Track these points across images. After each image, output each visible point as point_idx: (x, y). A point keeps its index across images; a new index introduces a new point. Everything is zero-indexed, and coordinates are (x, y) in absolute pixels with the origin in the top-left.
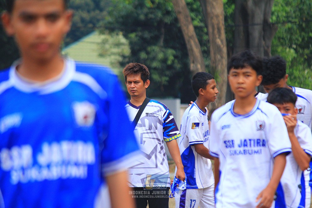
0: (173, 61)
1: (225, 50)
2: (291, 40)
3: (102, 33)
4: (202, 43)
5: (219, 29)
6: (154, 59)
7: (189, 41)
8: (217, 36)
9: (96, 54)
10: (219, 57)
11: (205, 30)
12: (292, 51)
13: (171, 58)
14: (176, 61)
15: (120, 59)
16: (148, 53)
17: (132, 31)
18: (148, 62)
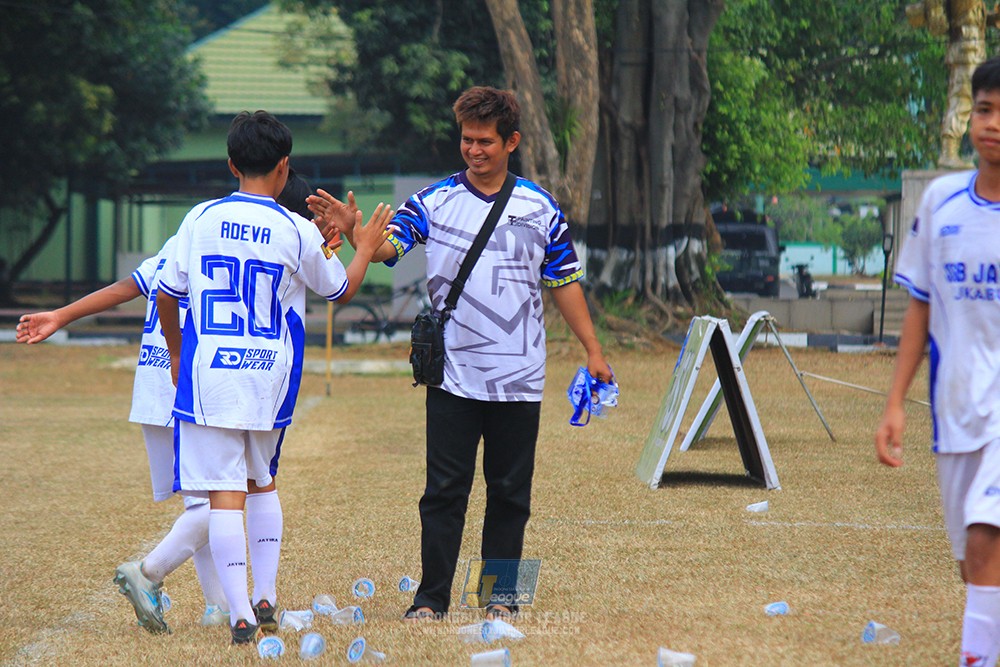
0: (463, 82)
1: (593, 57)
3: (287, 8)
4: (536, 38)
5: (580, 5)
6: (416, 75)
7: (504, 34)
8: (575, 22)
9: (271, 60)
10: (577, 74)
11: (545, 6)
12: (758, 62)
13: (459, 74)
14: (470, 81)
15: (332, 74)
16: (401, 61)
17: (363, 6)
18: (401, 84)
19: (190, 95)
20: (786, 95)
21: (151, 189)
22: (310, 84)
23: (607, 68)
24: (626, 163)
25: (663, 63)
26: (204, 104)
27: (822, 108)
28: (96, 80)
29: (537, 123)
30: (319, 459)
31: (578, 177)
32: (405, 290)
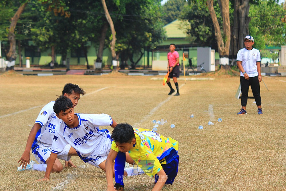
0: (208, 32)
1: (229, 27)
2: (257, 23)
3: (180, 20)
4: (220, 24)
5: (227, 19)
6: (200, 31)
7: (215, 24)
8: (226, 22)
9: (177, 28)
10: (227, 30)
11: (222, 19)
12: (257, 28)
13: (208, 30)
14: (210, 32)
15: (187, 31)
16: (198, 29)
17: (192, 20)
18: (198, 32)
19: (164, 34)
20: (262, 33)
21: (158, 50)
22: (184, 33)
23: (232, 29)
24: (235, 45)
25: (241, 28)
26: (166, 36)
27: (268, 36)
28: (149, 32)
29: (220, 39)
30: (183, 95)
31: (227, 47)
32: (199, 66)
